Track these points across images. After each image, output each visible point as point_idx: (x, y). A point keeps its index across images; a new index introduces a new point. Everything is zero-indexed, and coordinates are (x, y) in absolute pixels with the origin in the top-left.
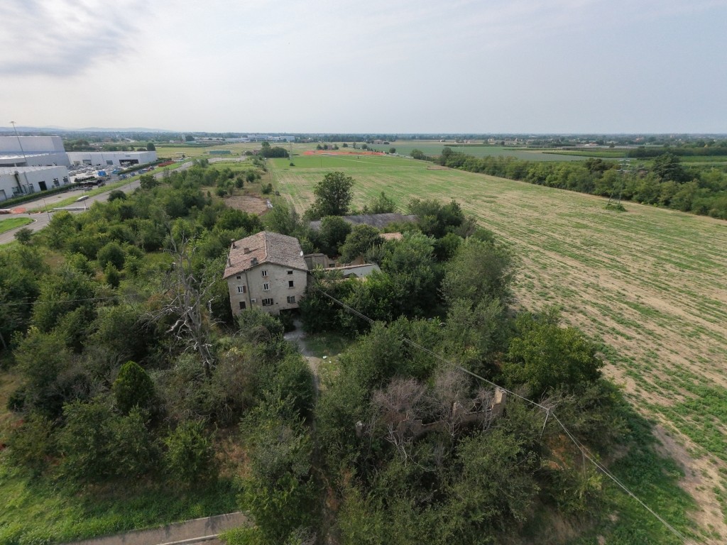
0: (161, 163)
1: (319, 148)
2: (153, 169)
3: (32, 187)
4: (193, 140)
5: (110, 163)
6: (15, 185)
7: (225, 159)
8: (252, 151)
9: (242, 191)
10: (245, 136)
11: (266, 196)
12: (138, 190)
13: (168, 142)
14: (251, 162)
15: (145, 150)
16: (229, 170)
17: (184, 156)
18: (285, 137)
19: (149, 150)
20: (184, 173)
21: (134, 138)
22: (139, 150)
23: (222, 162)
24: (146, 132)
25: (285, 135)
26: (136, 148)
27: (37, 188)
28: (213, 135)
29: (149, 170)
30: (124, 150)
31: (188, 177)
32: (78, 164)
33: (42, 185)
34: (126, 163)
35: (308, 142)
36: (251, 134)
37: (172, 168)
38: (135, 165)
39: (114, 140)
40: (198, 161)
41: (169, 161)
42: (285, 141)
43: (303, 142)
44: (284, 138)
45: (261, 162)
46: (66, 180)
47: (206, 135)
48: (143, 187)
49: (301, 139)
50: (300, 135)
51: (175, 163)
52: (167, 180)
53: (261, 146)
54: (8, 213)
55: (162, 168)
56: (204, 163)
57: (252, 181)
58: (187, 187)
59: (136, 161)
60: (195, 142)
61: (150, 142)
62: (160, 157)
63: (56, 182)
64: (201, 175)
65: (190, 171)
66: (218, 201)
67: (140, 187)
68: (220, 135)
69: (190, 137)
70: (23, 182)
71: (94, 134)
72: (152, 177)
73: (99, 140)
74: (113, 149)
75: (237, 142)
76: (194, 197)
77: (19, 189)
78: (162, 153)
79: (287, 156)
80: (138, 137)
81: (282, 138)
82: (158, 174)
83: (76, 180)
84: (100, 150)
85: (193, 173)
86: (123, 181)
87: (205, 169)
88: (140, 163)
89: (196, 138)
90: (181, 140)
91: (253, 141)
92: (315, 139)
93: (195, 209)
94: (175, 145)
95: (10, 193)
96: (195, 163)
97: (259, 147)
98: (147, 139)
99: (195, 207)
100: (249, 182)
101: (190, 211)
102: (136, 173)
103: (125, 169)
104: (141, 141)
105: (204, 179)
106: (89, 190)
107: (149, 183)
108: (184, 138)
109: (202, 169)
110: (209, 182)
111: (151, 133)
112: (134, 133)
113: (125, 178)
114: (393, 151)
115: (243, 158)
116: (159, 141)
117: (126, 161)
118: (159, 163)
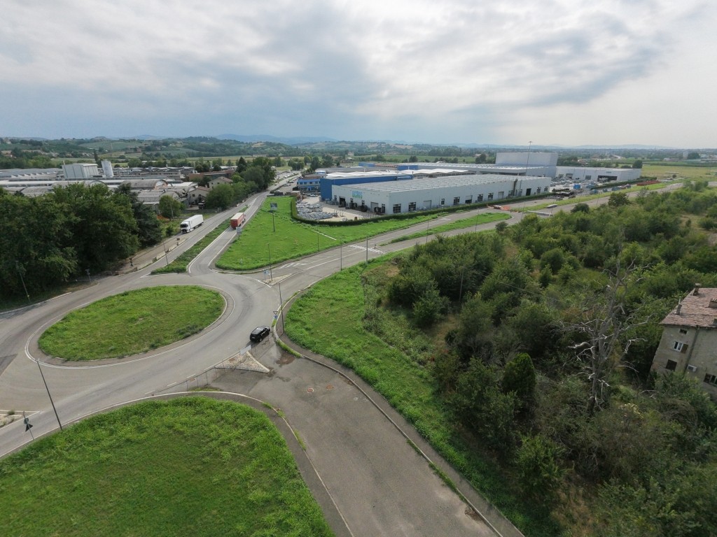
0: (642, 181)
2: (629, 187)
3: (521, 192)
4: (699, 157)
5: (588, 178)
6: (511, 189)
12: (603, 206)
13: (661, 159)
15: (629, 167)
17: (674, 176)
19: (633, 167)
20: (666, 195)
21: (623, 155)
22: (623, 167)
24: (640, 148)
26: (620, 165)
27: (524, 193)
29: (625, 188)
30: (607, 167)
31: (669, 200)
32: (561, 176)
33: (529, 191)
34: (603, 179)
37: (652, 188)
38: (612, 182)
39: (602, 157)
40: (693, 182)
41: (653, 180)
46: (546, 189)
48: (610, 204)
51: (658, 182)
52: (640, 201)
54: (499, 208)
55: (640, 187)
56: (700, 187)
58: (662, 211)
59: (615, 178)
60: (699, 160)
61: (640, 159)
62: (643, 176)
63: (539, 190)
64: (688, 200)
65: (676, 194)
66: (697, 232)
67: (607, 204)
69: (694, 155)
70: (517, 187)
71: (586, 151)
72: (625, 195)
73: (588, 157)
74: (598, 165)
76: (664, 224)
77: (513, 193)
78: (647, 171)
80: (626, 153)
82: (633, 193)
83: (554, 190)
84: (585, 166)
85: (678, 195)
86: (593, 196)
87: (697, 193)
88: (618, 181)
89: (703, 156)
90: (681, 158)
93: (660, 237)
94: (669, 163)
95: (506, 194)
96: (688, 184)
98: (637, 156)
99: (662, 234)
101: (652, 237)
102: (610, 190)
103: (600, 184)
104: (630, 158)
105: (691, 204)
106: (560, 200)
107: (619, 201)
108: (685, 155)
109: (694, 192)
110: (696, 210)
111: (645, 150)
112: (625, 150)
113: (596, 193)
116: (651, 158)
117: (604, 177)
118: (639, 182)
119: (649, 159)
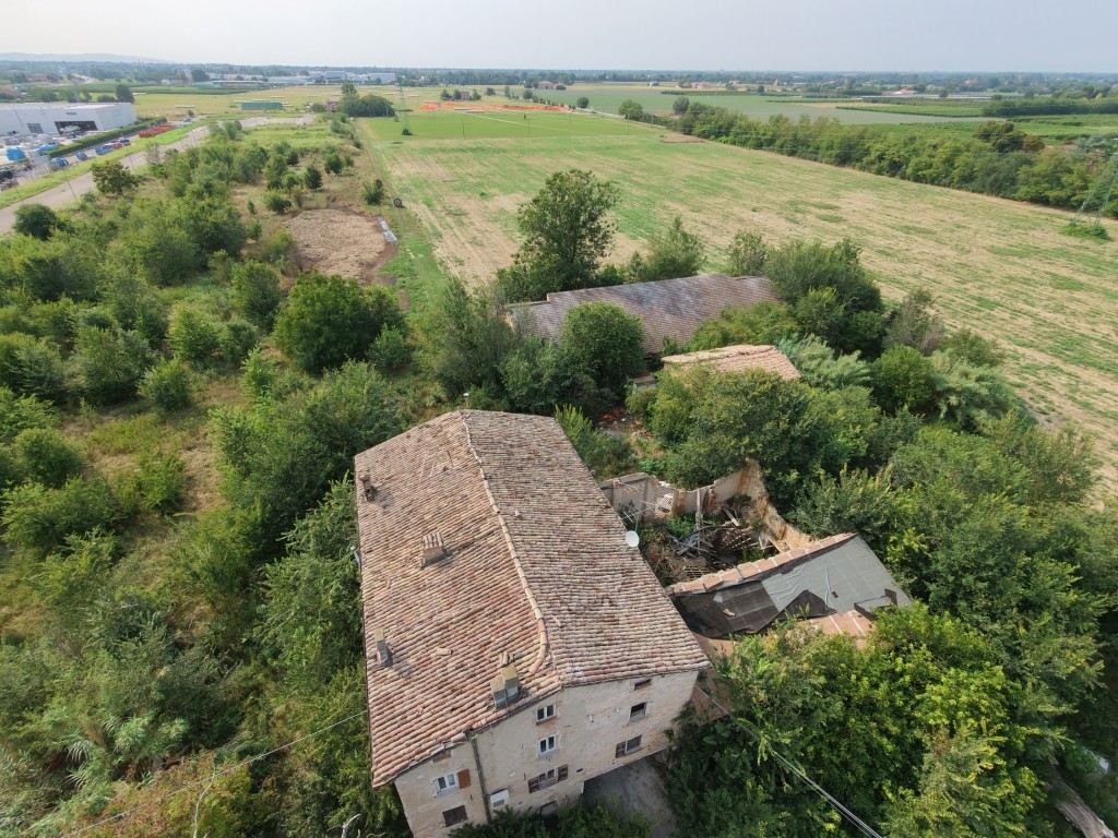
0: (145, 128)
1: (446, 96)
2: (127, 143)
4: (207, 78)
5: (36, 129)
7: (275, 121)
8: (323, 102)
9: (320, 198)
10: (304, 72)
11: (375, 209)
12: (89, 198)
13: (158, 81)
14: (327, 127)
15: (112, 100)
16: (287, 146)
17: (191, 114)
18: (377, 75)
19: (121, 100)
20: (193, 153)
21: (93, 75)
22: (100, 101)
23: (268, 128)
24: (117, 61)
25: (375, 70)
26: (95, 96)
28: (244, 70)
29: (119, 147)
30: (72, 100)
31: (202, 165)
34: (69, 129)
35: (421, 85)
36: (315, 69)
37: (168, 142)
38: (90, 134)
39: (53, 78)
40: (220, 124)
41: (161, 125)
42: (378, 82)
43: (413, 85)
44: (376, 77)
45: (346, 127)
47: (231, 69)
48: (102, 191)
49: (407, 79)
50: (404, 72)
51: (172, 128)
52: (160, 172)
53: (339, 92)
55: (146, 141)
56: (233, 132)
57: (337, 172)
59: (91, 126)
60: (210, 83)
61: (124, 82)
62: (144, 115)
64: (229, 161)
67: (97, 191)
68: (256, 70)
69: (200, 74)
71: (15, 65)
73: (21, 79)
74: (49, 97)
75: (292, 84)
76: (216, 226)
78: (147, 105)
79: (391, 113)
80: (99, 72)
81: (374, 76)
82: (135, 160)
84: (22, 100)
86: (60, 174)
87: (236, 144)
88: (101, 131)
89: (212, 76)
90: (184, 78)
91: (319, 81)
92: (433, 79)
94: (173, 89)
96: (216, 131)
97: (334, 94)
98: (118, 77)
99: (222, 253)
100: (332, 173)
102: (91, 153)
103: (68, 143)
104: (107, 81)
105: (237, 169)
108: (188, 75)
109: (230, 143)
110: (248, 177)
111: (126, 65)
112: (93, 64)
114: (584, 104)
115: (310, 118)
116: (141, 80)
117: (71, 123)
118: (140, 129)
119: (140, 83)
